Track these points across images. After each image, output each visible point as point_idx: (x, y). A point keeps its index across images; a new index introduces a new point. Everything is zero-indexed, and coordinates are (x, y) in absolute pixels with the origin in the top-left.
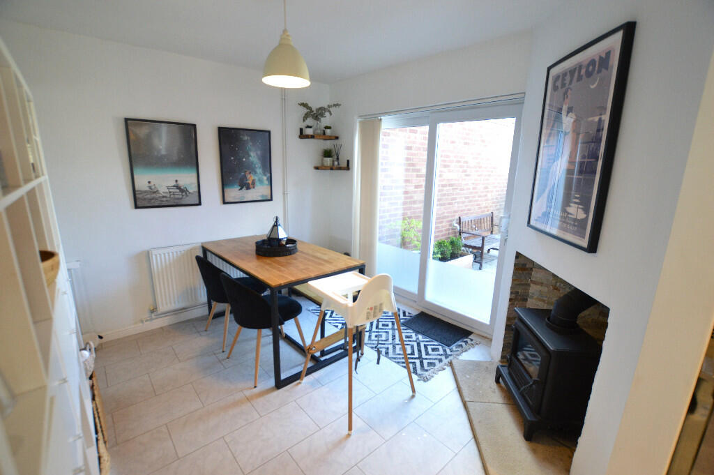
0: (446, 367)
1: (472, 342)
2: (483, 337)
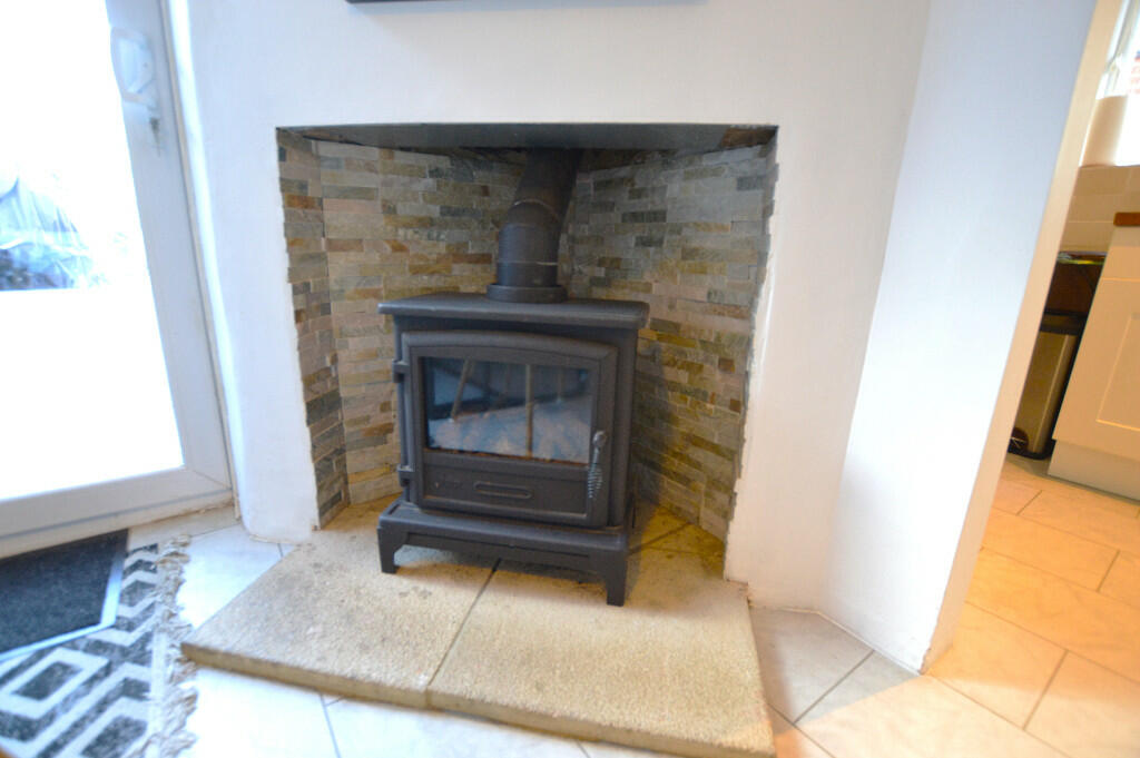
0: (186, 686)
1: (163, 552)
2: (174, 518)
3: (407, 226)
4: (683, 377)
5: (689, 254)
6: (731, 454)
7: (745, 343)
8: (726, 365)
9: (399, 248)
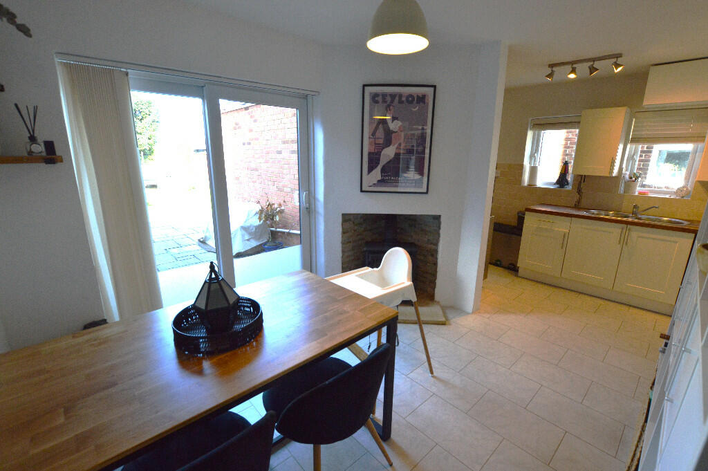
3: (356, 225)
4: (422, 258)
5: (422, 230)
6: (434, 275)
7: (436, 251)
8: (432, 255)
9: (355, 231)
